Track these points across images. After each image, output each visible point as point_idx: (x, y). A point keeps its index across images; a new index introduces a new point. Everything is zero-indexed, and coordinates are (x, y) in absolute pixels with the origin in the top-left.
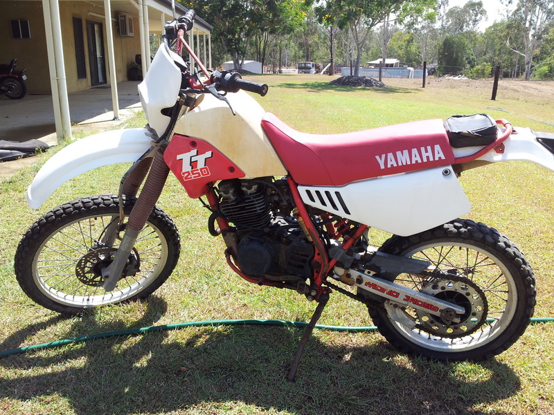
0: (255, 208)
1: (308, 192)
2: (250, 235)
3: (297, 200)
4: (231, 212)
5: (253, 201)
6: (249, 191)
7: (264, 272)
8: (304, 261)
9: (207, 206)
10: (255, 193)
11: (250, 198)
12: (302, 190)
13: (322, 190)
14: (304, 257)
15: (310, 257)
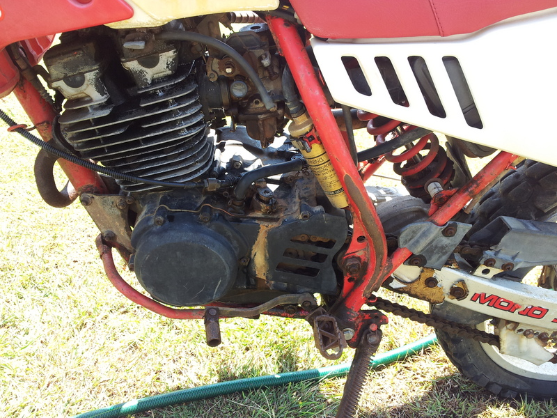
0: (173, 124)
1: (351, 65)
2: (164, 201)
3: (310, 92)
4: (97, 142)
5: (165, 104)
6: (150, 74)
7: (215, 297)
8: (319, 258)
9: (22, 130)
10: (168, 78)
11: (153, 95)
12: (329, 57)
13: (399, 54)
14: (320, 250)
15: (337, 247)
